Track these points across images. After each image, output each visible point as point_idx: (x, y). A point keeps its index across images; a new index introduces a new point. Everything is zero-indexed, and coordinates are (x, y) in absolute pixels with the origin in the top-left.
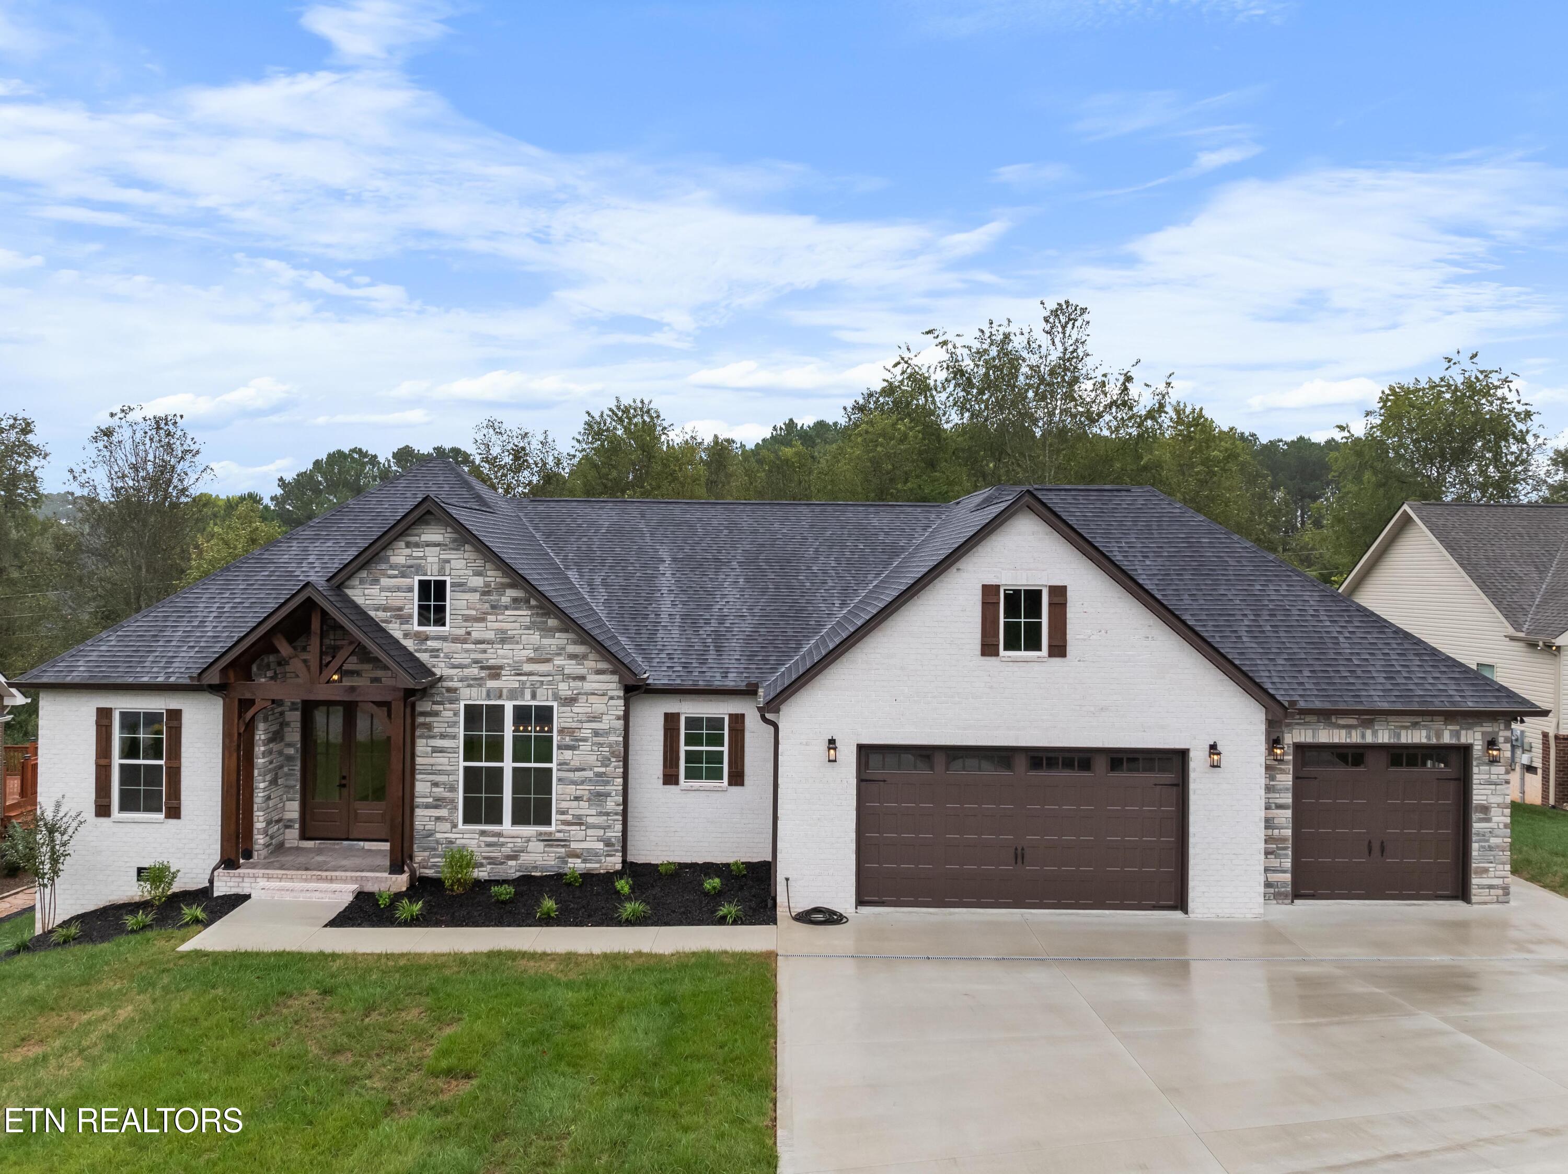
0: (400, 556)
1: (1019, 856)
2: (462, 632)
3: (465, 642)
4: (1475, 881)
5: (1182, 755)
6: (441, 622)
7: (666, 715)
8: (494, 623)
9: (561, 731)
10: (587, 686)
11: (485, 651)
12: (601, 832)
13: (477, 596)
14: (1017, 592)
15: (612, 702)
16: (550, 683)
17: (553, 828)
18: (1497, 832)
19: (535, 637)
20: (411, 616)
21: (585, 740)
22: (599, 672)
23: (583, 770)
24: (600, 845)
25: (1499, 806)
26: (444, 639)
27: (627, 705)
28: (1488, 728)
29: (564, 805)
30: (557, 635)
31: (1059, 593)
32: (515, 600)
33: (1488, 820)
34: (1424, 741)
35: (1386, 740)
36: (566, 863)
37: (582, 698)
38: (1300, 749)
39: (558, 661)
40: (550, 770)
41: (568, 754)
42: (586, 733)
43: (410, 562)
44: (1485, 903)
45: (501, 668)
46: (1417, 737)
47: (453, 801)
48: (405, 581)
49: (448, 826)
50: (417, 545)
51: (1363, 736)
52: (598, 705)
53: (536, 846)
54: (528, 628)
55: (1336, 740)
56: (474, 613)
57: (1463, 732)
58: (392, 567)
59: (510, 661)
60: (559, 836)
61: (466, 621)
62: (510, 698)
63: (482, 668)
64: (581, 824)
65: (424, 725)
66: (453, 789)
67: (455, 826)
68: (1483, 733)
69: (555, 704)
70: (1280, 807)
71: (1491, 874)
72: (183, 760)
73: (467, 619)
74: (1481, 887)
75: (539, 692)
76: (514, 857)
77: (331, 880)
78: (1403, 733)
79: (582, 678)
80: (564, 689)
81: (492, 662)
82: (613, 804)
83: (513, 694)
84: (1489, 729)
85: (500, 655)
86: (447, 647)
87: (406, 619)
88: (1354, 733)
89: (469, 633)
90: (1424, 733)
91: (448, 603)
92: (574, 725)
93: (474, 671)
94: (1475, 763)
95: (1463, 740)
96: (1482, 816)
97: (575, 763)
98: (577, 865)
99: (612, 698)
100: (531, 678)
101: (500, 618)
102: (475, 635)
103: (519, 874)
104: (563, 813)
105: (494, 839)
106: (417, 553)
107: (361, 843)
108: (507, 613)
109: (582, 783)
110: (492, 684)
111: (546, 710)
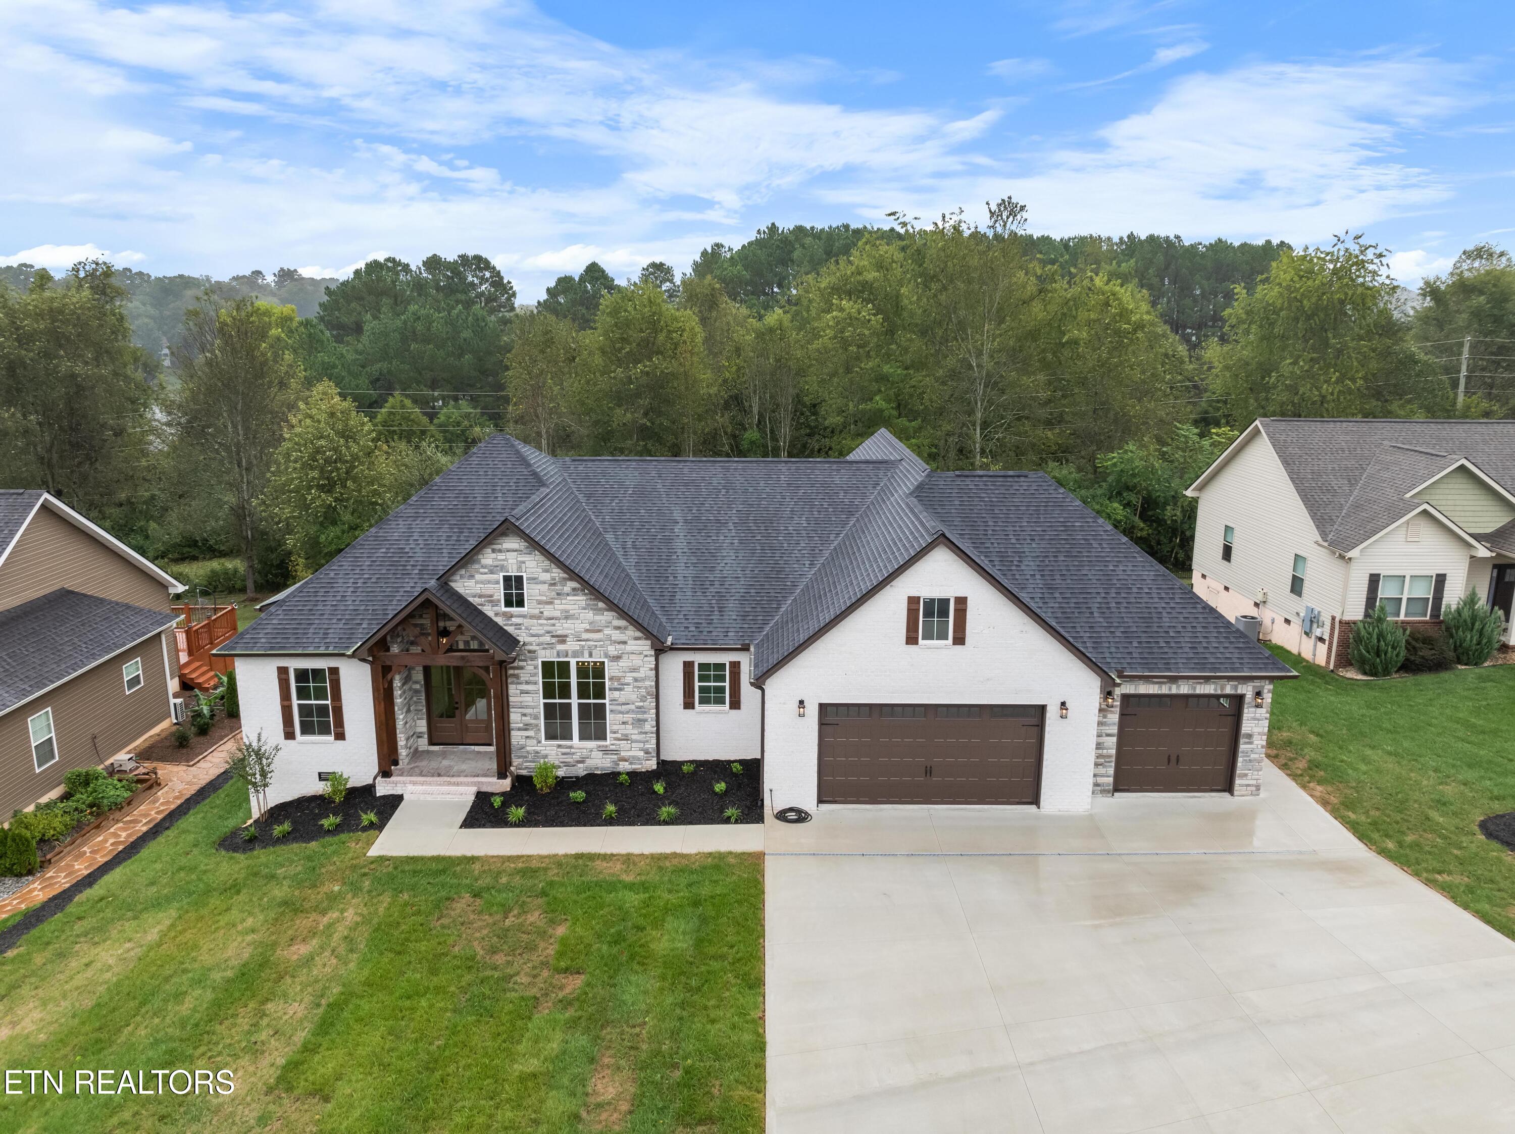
0: (488, 558)
1: (928, 771)
2: (537, 612)
3: (539, 618)
4: (1238, 781)
5: (1042, 709)
6: (520, 604)
7: (685, 663)
8: (560, 606)
9: (611, 679)
10: (628, 648)
11: (554, 625)
12: (641, 745)
13: (546, 586)
14: (933, 600)
15: (646, 659)
16: (601, 646)
17: (608, 742)
18: (1257, 751)
19: (590, 615)
20: (499, 601)
21: (628, 684)
22: (637, 639)
23: (628, 704)
24: (642, 754)
25: (1259, 734)
26: (524, 616)
27: (657, 660)
28: (1257, 683)
29: (615, 727)
30: (605, 613)
31: (962, 602)
32: (574, 589)
33: (1251, 743)
34: (1212, 692)
35: (1186, 692)
36: (618, 765)
37: (625, 657)
38: (1125, 698)
39: (607, 631)
40: (605, 704)
41: (616, 694)
42: (629, 680)
43: (496, 563)
44: (1243, 796)
45: (566, 636)
46: (1207, 689)
47: (537, 726)
48: (495, 576)
49: (535, 742)
50: (500, 551)
51: (1170, 689)
52: (637, 661)
53: (597, 755)
54: (585, 609)
55: (1151, 692)
56: (544, 598)
57: (1240, 686)
58: (483, 567)
59: (573, 632)
60: (613, 747)
61: (539, 604)
62: (574, 657)
63: (553, 636)
64: (627, 740)
65: (514, 675)
66: (536, 717)
67: (540, 742)
68: (1254, 687)
69: (606, 660)
70: (1108, 735)
71: (1249, 777)
72: (343, 701)
73: (540, 602)
74: (1241, 785)
75: (594, 652)
76: (582, 762)
77: (458, 784)
78: (1198, 687)
79: (625, 643)
80: (612, 650)
81: (559, 633)
82: (650, 726)
83: (575, 654)
84: (1259, 684)
85: (565, 627)
86: (527, 622)
87: (495, 603)
88: (1163, 686)
89: (542, 613)
90: (1213, 687)
91: (525, 591)
92: (620, 674)
93: (547, 639)
94: (1246, 706)
95: (1239, 692)
96: (1247, 740)
97: (622, 700)
98: (624, 767)
99: (646, 656)
100: (588, 643)
101: (563, 601)
102: (546, 614)
103: (586, 772)
104: (615, 733)
105: (568, 750)
106: (501, 556)
107: (473, 747)
108: (569, 598)
109: (627, 713)
110: (560, 647)
111: (599, 666)
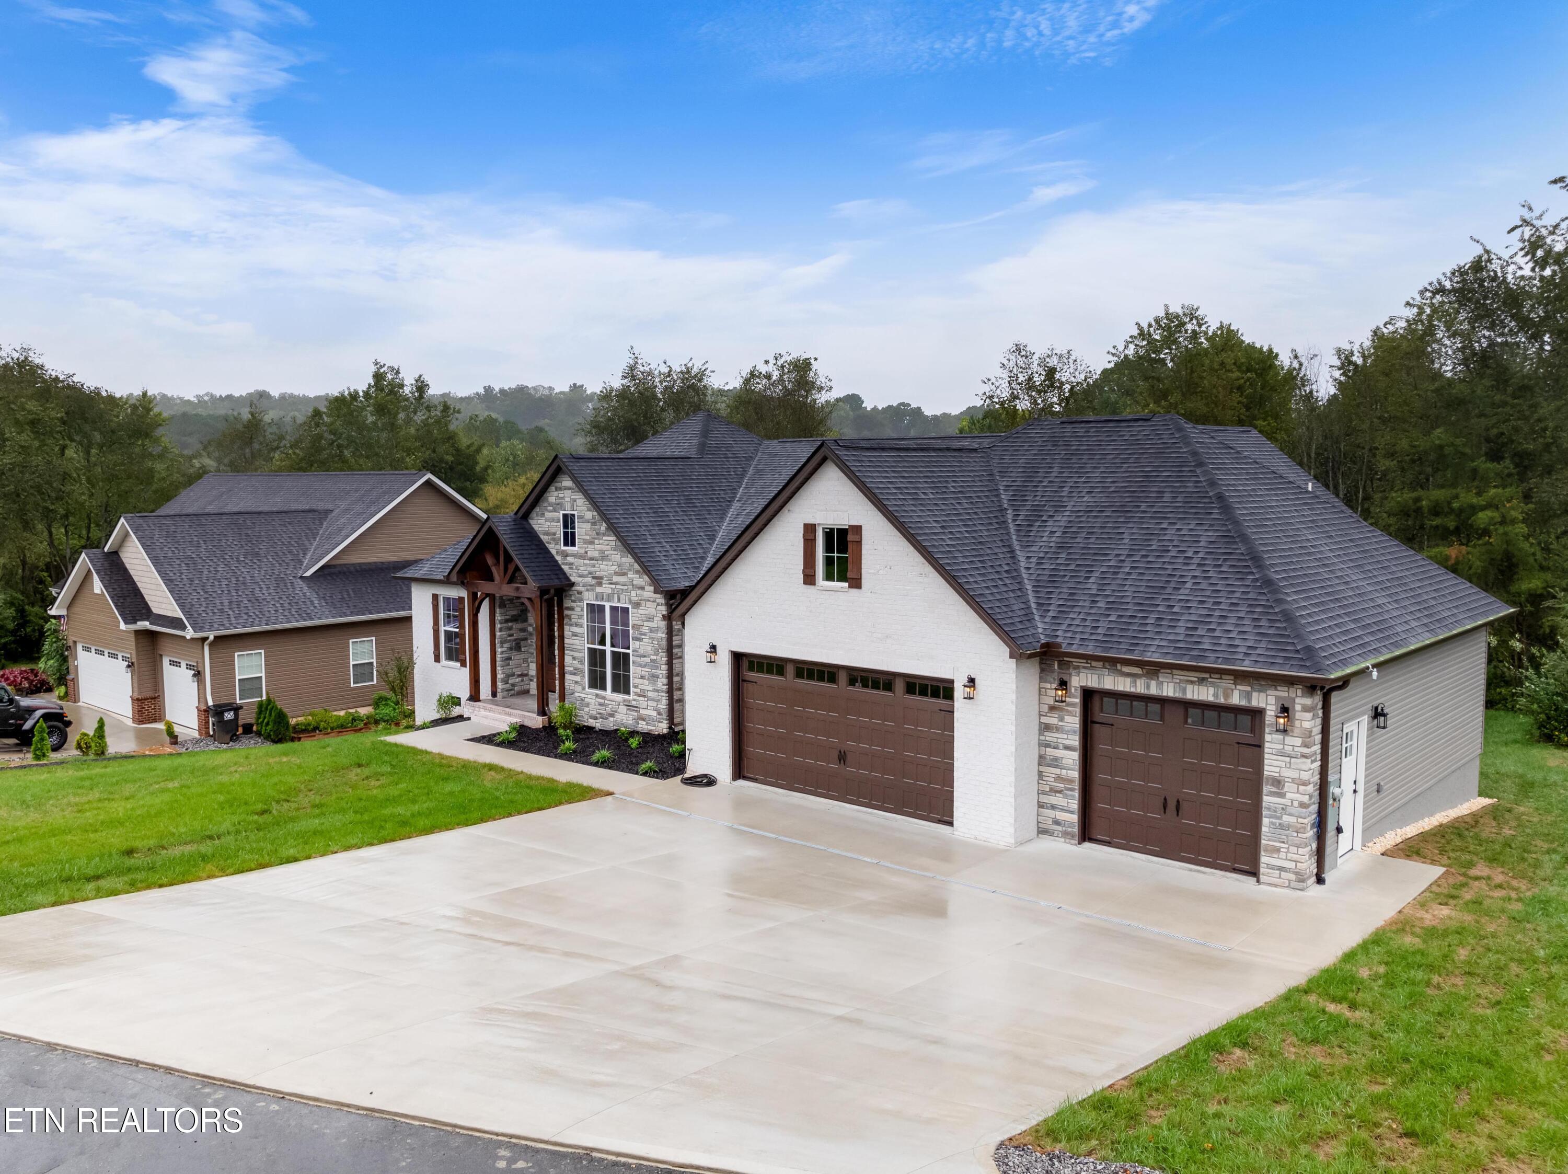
0: (553, 496)
1: (842, 758)
2: (583, 551)
3: (584, 558)
4: (1264, 859)
6: (573, 544)
8: (598, 546)
9: (634, 627)
10: (645, 595)
11: (594, 566)
12: (655, 704)
13: (589, 525)
14: (832, 530)
15: (657, 607)
16: (627, 591)
17: (631, 697)
18: (1289, 810)
19: (618, 557)
20: (559, 539)
21: (645, 634)
23: (645, 656)
24: (654, 714)
25: (1293, 781)
26: (574, 556)
28: (1283, 692)
29: (636, 681)
30: (627, 556)
31: (857, 531)
32: (606, 530)
33: (1282, 795)
34: (1211, 699)
35: (1171, 694)
36: (638, 723)
37: (643, 604)
38: (1088, 695)
39: (629, 575)
40: (628, 654)
41: (637, 644)
42: (646, 629)
43: (558, 501)
44: (1276, 886)
45: (601, 578)
47: (582, 671)
48: (557, 515)
49: (581, 688)
50: (559, 489)
51: (1148, 687)
52: (652, 609)
53: (623, 709)
54: (614, 550)
55: (1121, 688)
56: (588, 538)
57: (1255, 694)
58: (550, 505)
59: (607, 574)
60: (634, 703)
61: (584, 543)
62: (608, 601)
63: (593, 578)
64: (644, 696)
65: (567, 616)
66: (582, 663)
67: (584, 689)
68: (1277, 698)
69: (630, 607)
70: (1067, 748)
71: (1283, 855)
74: (1270, 867)
75: (622, 597)
76: (612, 715)
78: (1189, 687)
79: (642, 589)
80: (634, 596)
81: (598, 574)
82: (662, 682)
83: (609, 598)
84: (1285, 694)
85: (601, 569)
86: (578, 562)
87: (556, 541)
88: (1138, 682)
89: (586, 552)
90: (1211, 690)
91: (576, 531)
92: (640, 623)
93: (589, 580)
94: (1267, 730)
95: (1254, 703)
96: (1274, 789)
97: (641, 651)
98: (643, 727)
99: (658, 605)
100: (618, 587)
101: (600, 542)
102: (589, 554)
103: (614, 727)
104: (636, 687)
105: (602, 701)
106: (561, 495)
108: (605, 538)
109: (645, 666)
110: (598, 589)
111: (626, 611)
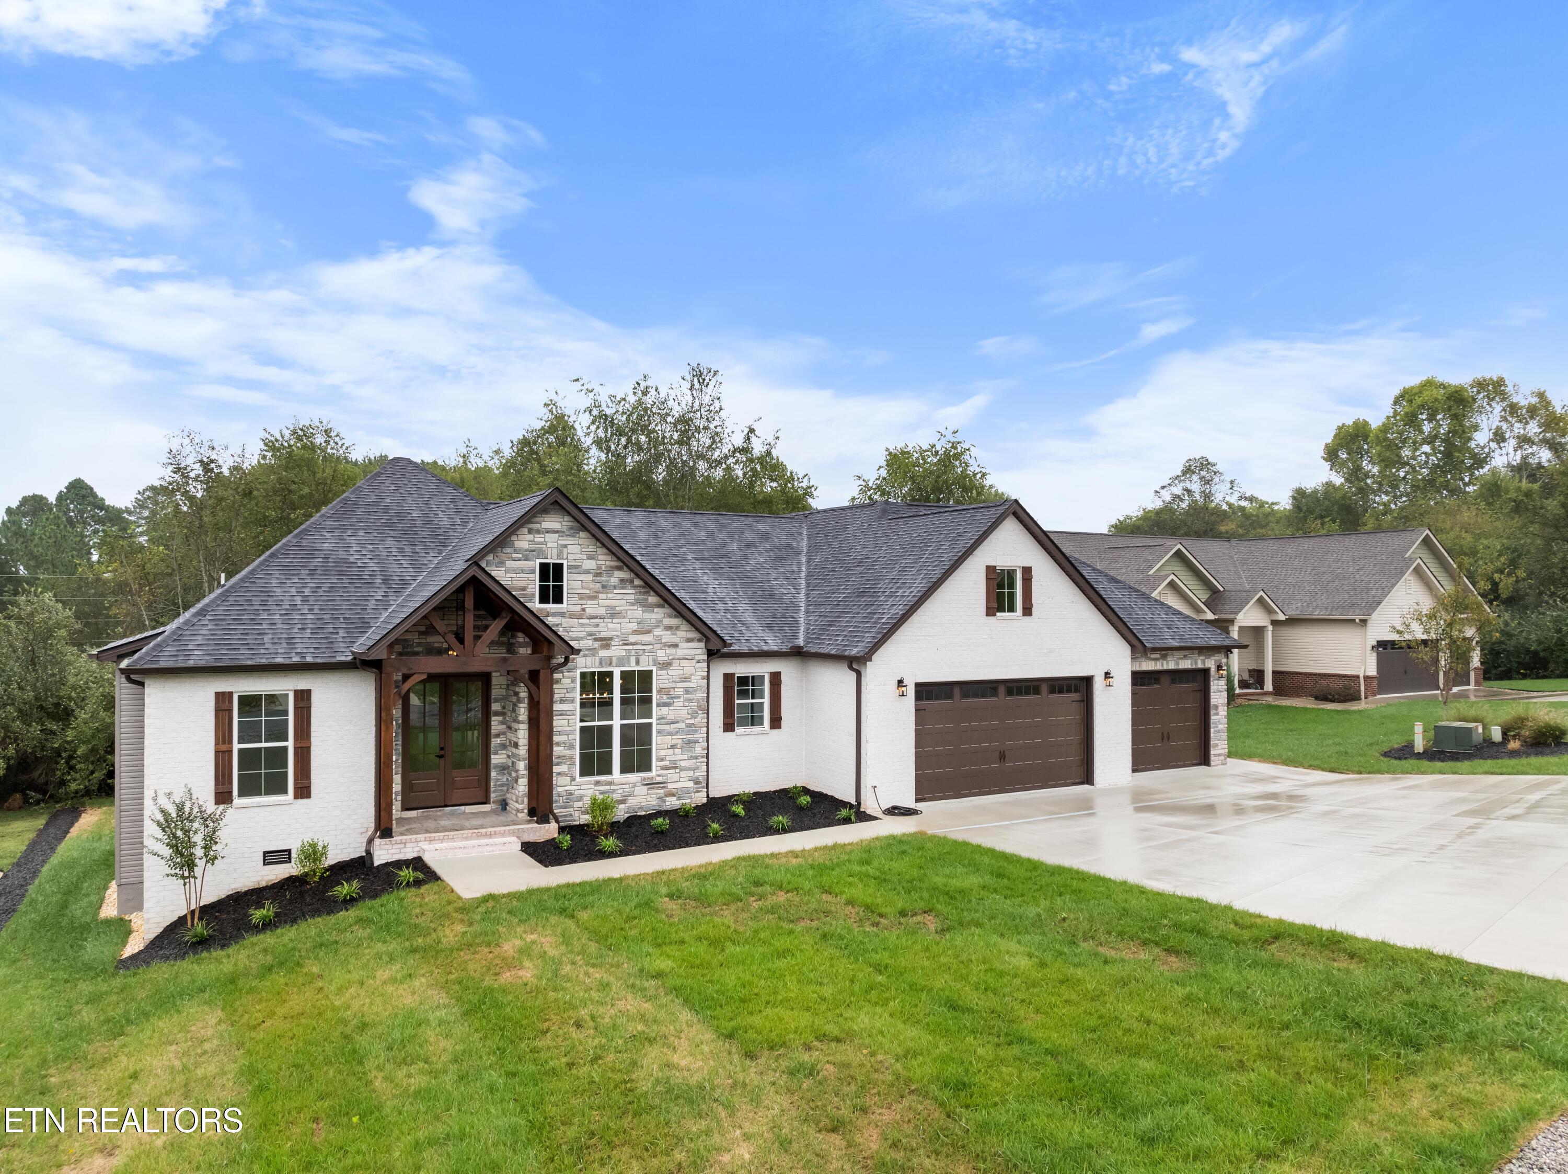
0: (523, 541)
1: (1002, 757)
2: (578, 608)
3: (580, 617)
4: (1213, 752)
5: (1087, 682)
6: (558, 599)
7: (725, 675)
8: (605, 600)
9: (660, 691)
10: (680, 652)
11: (597, 625)
12: (691, 773)
13: (590, 577)
14: (1003, 571)
15: (699, 665)
16: (650, 651)
17: (654, 773)
18: (1222, 721)
19: (638, 613)
20: (533, 595)
21: (678, 697)
22: (690, 640)
23: (677, 722)
24: (691, 784)
25: (1222, 705)
26: (562, 615)
27: (708, 667)
28: (1218, 657)
29: (663, 753)
30: (656, 610)
31: (1027, 571)
32: (622, 581)
33: (1217, 714)
34: (1189, 666)
36: (665, 801)
37: (676, 663)
39: (658, 632)
40: (650, 724)
41: (665, 710)
42: (679, 692)
43: (533, 547)
44: (1216, 766)
45: (611, 639)
46: (1186, 664)
47: (572, 758)
48: (529, 564)
49: (568, 779)
50: (538, 532)
52: (688, 668)
53: (641, 790)
54: (633, 605)
55: (1150, 668)
56: (588, 592)
57: (1207, 660)
58: (516, 551)
59: (618, 633)
60: (659, 779)
61: (580, 599)
62: (618, 665)
63: (596, 640)
64: (675, 768)
66: (572, 747)
67: (574, 779)
68: (1215, 661)
69: (654, 669)
71: (1219, 748)
73: (582, 597)
74: (1215, 755)
75: (642, 659)
76: (623, 802)
77: (490, 835)
79: (676, 646)
80: (662, 655)
81: (603, 635)
82: (701, 748)
83: (622, 661)
85: (608, 628)
86: (564, 622)
87: (529, 598)
89: (584, 610)
90: (1189, 661)
91: (565, 584)
92: (670, 685)
93: (590, 642)
94: (1211, 679)
95: (1207, 666)
96: (1215, 712)
97: (671, 717)
98: (672, 803)
99: (698, 662)
100: (636, 647)
101: (610, 596)
102: (589, 611)
103: (627, 815)
104: (662, 760)
105: (607, 788)
106: (539, 539)
107: (463, 808)
108: (616, 591)
109: (676, 733)
110: (603, 653)
111: (646, 676)
